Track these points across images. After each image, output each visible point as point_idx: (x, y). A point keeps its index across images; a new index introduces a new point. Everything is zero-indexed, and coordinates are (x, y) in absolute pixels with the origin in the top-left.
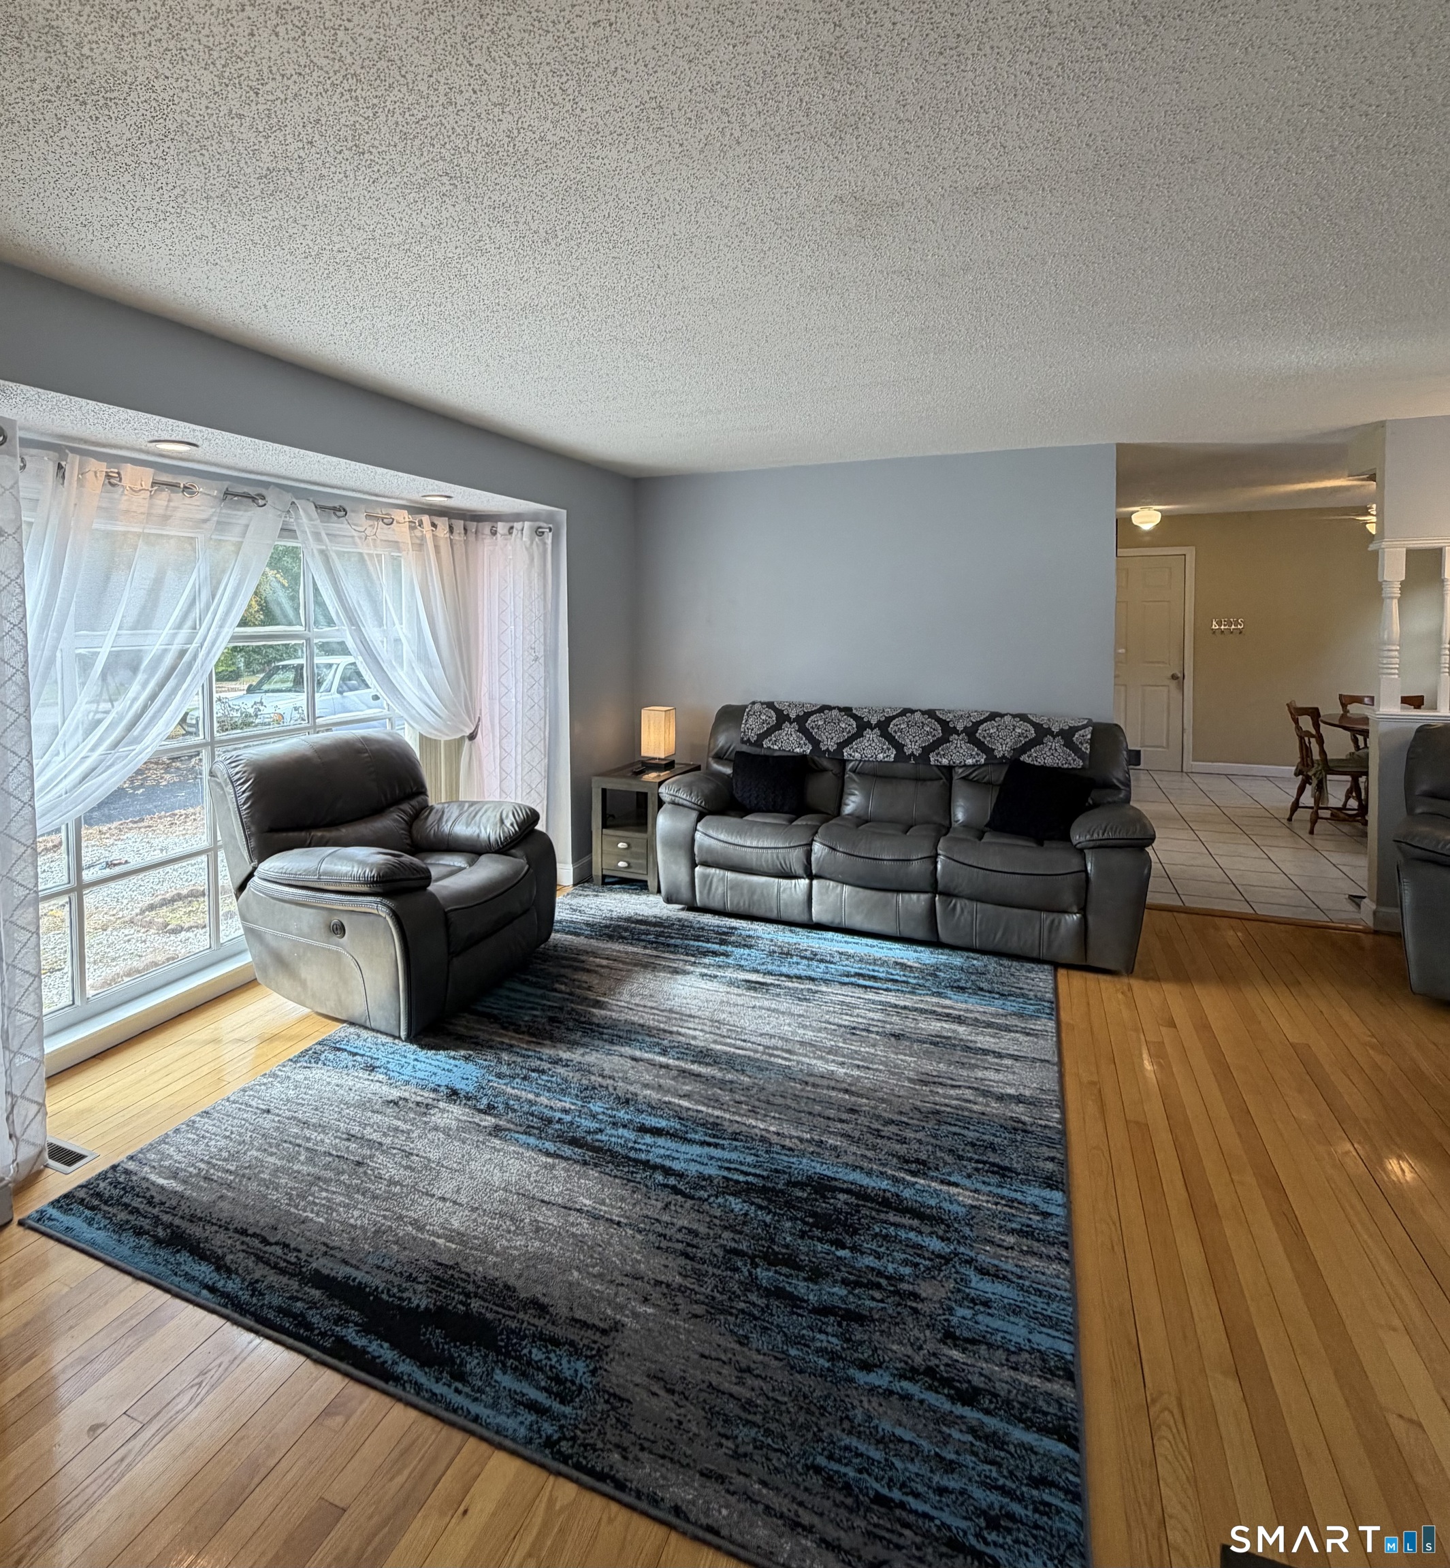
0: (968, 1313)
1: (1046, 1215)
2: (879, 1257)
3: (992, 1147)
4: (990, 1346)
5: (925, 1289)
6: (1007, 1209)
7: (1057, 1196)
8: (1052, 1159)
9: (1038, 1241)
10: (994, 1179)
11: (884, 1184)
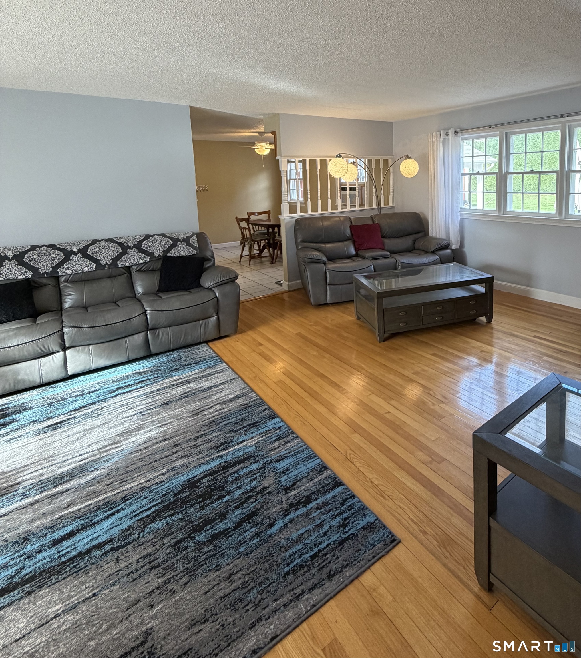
0: (286, 477)
1: (279, 428)
2: (240, 488)
3: (243, 419)
4: (300, 480)
5: (266, 483)
6: (267, 436)
7: (277, 420)
8: (266, 409)
9: (284, 438)
10: (254, 429)
11: (218, 462)
